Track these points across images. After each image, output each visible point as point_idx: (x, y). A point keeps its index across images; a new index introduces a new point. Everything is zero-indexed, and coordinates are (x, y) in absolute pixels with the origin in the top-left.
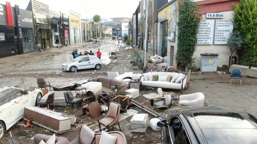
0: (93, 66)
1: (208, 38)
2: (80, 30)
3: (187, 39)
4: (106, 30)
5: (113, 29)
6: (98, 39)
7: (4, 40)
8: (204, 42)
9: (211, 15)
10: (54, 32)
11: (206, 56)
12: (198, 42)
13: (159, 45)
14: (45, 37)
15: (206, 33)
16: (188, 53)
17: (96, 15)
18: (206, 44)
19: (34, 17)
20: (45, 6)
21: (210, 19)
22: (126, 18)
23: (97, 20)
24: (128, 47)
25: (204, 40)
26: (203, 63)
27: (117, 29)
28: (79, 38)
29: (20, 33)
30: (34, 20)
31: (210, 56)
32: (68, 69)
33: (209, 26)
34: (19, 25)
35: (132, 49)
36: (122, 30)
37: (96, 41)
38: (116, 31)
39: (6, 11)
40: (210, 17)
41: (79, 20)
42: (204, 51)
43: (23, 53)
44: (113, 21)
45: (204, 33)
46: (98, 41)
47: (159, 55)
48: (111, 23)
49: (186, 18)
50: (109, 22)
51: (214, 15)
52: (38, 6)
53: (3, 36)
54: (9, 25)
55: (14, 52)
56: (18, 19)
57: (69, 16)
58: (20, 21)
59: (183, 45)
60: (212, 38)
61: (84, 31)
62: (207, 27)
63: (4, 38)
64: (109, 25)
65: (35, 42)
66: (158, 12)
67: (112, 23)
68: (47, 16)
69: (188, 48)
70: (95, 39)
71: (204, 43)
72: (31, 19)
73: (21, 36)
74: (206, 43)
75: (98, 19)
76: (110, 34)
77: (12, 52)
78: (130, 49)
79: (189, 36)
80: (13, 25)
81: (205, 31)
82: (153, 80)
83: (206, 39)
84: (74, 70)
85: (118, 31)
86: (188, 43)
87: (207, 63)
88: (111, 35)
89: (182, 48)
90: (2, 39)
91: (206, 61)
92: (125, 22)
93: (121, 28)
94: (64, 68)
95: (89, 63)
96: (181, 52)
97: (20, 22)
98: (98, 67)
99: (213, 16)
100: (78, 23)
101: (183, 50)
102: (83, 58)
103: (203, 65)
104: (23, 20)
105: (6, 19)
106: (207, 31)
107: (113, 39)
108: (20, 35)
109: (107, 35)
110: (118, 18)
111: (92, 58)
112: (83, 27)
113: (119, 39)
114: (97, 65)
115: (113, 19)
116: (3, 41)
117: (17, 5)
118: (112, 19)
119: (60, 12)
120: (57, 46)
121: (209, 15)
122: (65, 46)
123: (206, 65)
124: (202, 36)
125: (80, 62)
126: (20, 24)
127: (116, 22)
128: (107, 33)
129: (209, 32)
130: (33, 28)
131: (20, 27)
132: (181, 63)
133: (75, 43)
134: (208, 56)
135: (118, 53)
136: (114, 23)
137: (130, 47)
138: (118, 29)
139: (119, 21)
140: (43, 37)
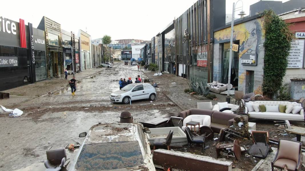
0: (147, 97)
1: (298, 61)
2: (90, 53)
3: (278, 62)
4: (114, 54)
5: (122, 53)
6: (110, 65)
7: (17, 65)
8: (293, 65)
9: (300, 34)
10: (66, 56)
11: (298, 82)
12: (288, 65)
13: (218, 69)
14: (56, 62)
15: (296, 55)
16: (278, 79)
17: (106, 36)
18: (296, 68)
19: (47, 38)
20: (57, 25)
21: (300, 39)
22: (134, 40)
23: (107, 42)
24: (157, 73)
25: (293, 63)
26: (296, 90)
27: (126, 52)
28: (89, 63)
29: (33, 57)
30: (47, 41)
31: (303, 82)
32: (121, 100)
33: (299, 47)
34: (33, 47)
35: (162, 75)
36: (132, 54)
37: (108, 67)
38: (125, 55)
39: (19, 31)
40: (299, 37)
41: (89, 42)
42: (293, 76)
43: (35, 82)
44: (119, 43)
45: (293, 55)
46: (110, 66)
47: (218, 81)
48: (117, 45)
49: (276, 38)
50: (115, 45)
51: (304, 34)
52: (50, 25)
53: (16, 61)
54: (22, 47)
55: (27, 81)
56: (32, 40)
57: (79, 37)
58: (33, 42)
59: (272, 69)
60: (302, 61)
61: (94, 55)
62: (296, 48)
63: (17, 63)
64: (114, 48)
65: (47, 68)
66: (214, 32)
67: (119, 45)
68: (59, 36)
69: (280, 73)
70: (107, 64)
71: (293, 67)
72: (44, 40)
73: (34, 61)
74: (295, 66)
75: (108, 40)
76: (119, 58)
77: (25, 81)
78: (160, 75)
79: (281, 58)
80: (26, 48)
81: (294, 53)
82: (260, 111)
83: (295, 62)
84: (127, 101)
85: (127, 55)
86: (279, 66)
87: (300, 90)
88: (120, 60)
89: (271, 72)
90: (15, 64)
91: (298, 87)
92: (134, 44)
93: (131, 51)
94: (115, 99)
95: (143, 92)
96: (271, 78)
97: (33, 44)
98: (153, 97)
99: (303, 36)
100: (88, 45)
101: (273, 75)
102: (136, 86)
103: (295, 92)
104: (36, 42)
105: (19, 40)
106: (297, 53)
107: (125, 64)
108: (33, 59)
109: (115, 59)
110: (124, 40)
111: (146, 87)
112: (93, 50)
113: (133, 64)
114: (151, 95)
115: (118, 42)
116: (16, 67)
117: (31, 23)
118: (118, 40)
119: (71, 32)
120: (69, 73)
121: (299, 35)
122: (76, 73)
123: (299, 92)
124: (291, 58)
125: (133, 91)
126: (33, 45)
127: (123, 45)
128: (115, 57)
129: (299, 54)
130: (45, 51)
131: (33, 49)
132: (270, 90)
133: (86, 69)
134: (301, 82)
135: (152, 80)
136: (120, 45)
137: (160, 73)
138: (128, 53)
139: (127, 44)
140: (55, 62)
